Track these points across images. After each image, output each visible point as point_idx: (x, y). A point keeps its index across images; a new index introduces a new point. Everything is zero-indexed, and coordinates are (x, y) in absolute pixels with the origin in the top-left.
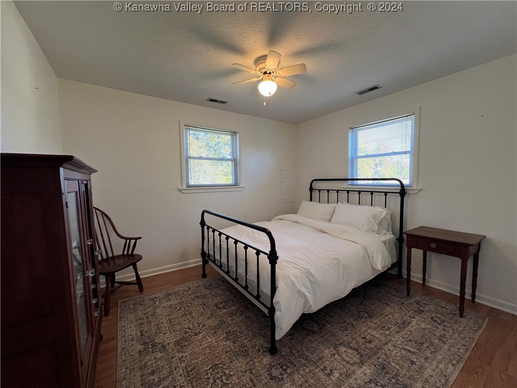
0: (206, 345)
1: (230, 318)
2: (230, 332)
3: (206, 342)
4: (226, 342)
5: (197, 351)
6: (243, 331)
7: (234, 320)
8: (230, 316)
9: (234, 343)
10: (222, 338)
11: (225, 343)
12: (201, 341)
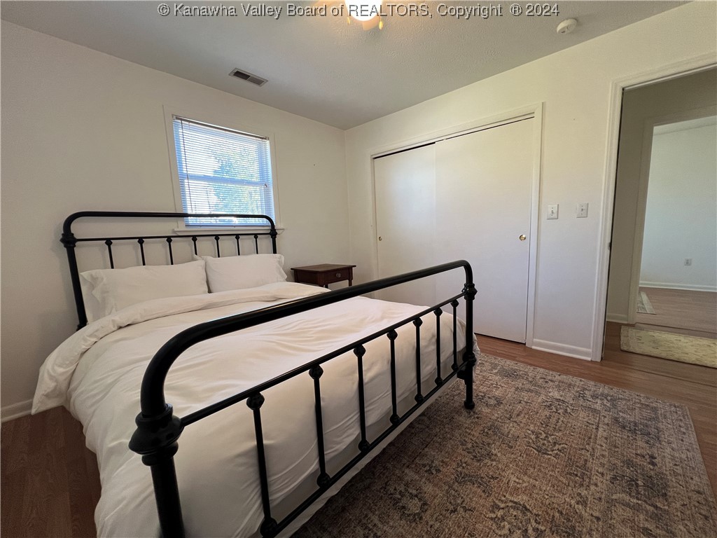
0: (526, 478)
1: (444, 470)
2: (475, 457)
3: (521, 481)
4: (496, 455)
5: (547, 484)
6: (460, 441)
7: (442, 461)
8: (438, 471)
9: (489, 444)
10: (494, 463)
11: (499, 455)
12: (529, 491)
